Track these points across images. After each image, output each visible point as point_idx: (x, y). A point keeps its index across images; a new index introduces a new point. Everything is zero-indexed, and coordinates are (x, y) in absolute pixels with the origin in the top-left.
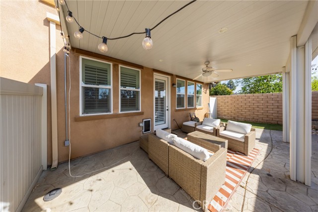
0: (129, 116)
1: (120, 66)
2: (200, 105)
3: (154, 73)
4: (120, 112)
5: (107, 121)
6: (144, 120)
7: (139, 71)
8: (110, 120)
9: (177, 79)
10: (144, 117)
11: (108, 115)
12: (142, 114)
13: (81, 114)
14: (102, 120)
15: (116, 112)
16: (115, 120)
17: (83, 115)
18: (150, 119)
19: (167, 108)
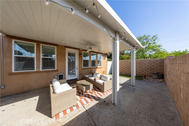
0: (47, 72)
1: (41, 45)
2: (101, 65)
3: (66, 48)
4: (41, 70)
5: (32, 75)
6: (58, 75)
7: (55, 47)
8: (34, 74)
9: (83, 51)
10: (58, 72)
11: (32, 71)
12: (57, 71)
13: (13, 71)
14: (28, 74)
15: (38, 70)
16: (38, 74)
17: (15, 72)
18: (63, 74)
19: (76, 68)
